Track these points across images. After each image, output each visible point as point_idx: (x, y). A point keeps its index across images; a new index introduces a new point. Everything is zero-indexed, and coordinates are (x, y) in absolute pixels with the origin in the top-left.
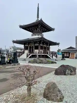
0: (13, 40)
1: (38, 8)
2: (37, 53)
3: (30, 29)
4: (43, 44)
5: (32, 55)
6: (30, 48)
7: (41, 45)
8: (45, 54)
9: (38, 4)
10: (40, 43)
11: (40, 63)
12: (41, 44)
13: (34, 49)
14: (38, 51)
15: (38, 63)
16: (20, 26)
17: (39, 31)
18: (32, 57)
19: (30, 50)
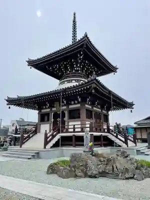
0: (8, 98)
1: (74, 22)
2: (76, 130)
3: (56, 67)
4: (93, 104)
5: (62, 137)
6: (56, 116)
7: (86, 106)
8: (103, 134)
9: (75, 14)
10: (84, 101)
11: (103, 174)
12: (88, 104)
13: (66, 119)
14: (79, 123)
15: (95, 177)
16: (28, 62)
17: (79, 70)
18: (63, 145)
19: (55, 123)
